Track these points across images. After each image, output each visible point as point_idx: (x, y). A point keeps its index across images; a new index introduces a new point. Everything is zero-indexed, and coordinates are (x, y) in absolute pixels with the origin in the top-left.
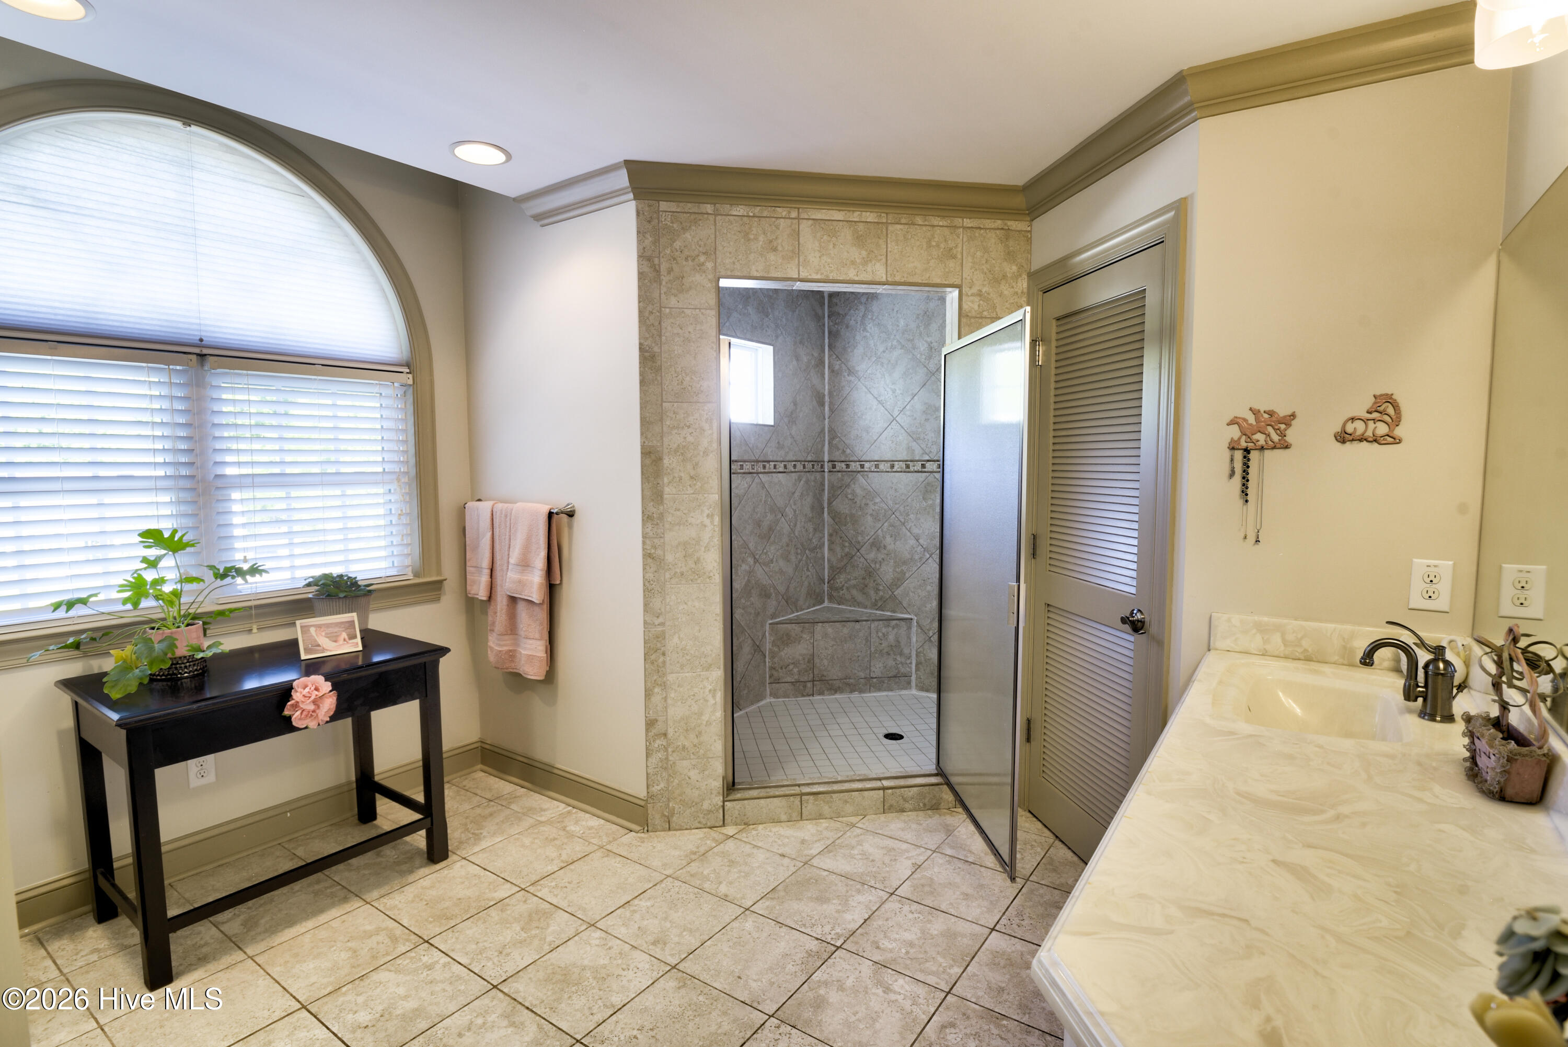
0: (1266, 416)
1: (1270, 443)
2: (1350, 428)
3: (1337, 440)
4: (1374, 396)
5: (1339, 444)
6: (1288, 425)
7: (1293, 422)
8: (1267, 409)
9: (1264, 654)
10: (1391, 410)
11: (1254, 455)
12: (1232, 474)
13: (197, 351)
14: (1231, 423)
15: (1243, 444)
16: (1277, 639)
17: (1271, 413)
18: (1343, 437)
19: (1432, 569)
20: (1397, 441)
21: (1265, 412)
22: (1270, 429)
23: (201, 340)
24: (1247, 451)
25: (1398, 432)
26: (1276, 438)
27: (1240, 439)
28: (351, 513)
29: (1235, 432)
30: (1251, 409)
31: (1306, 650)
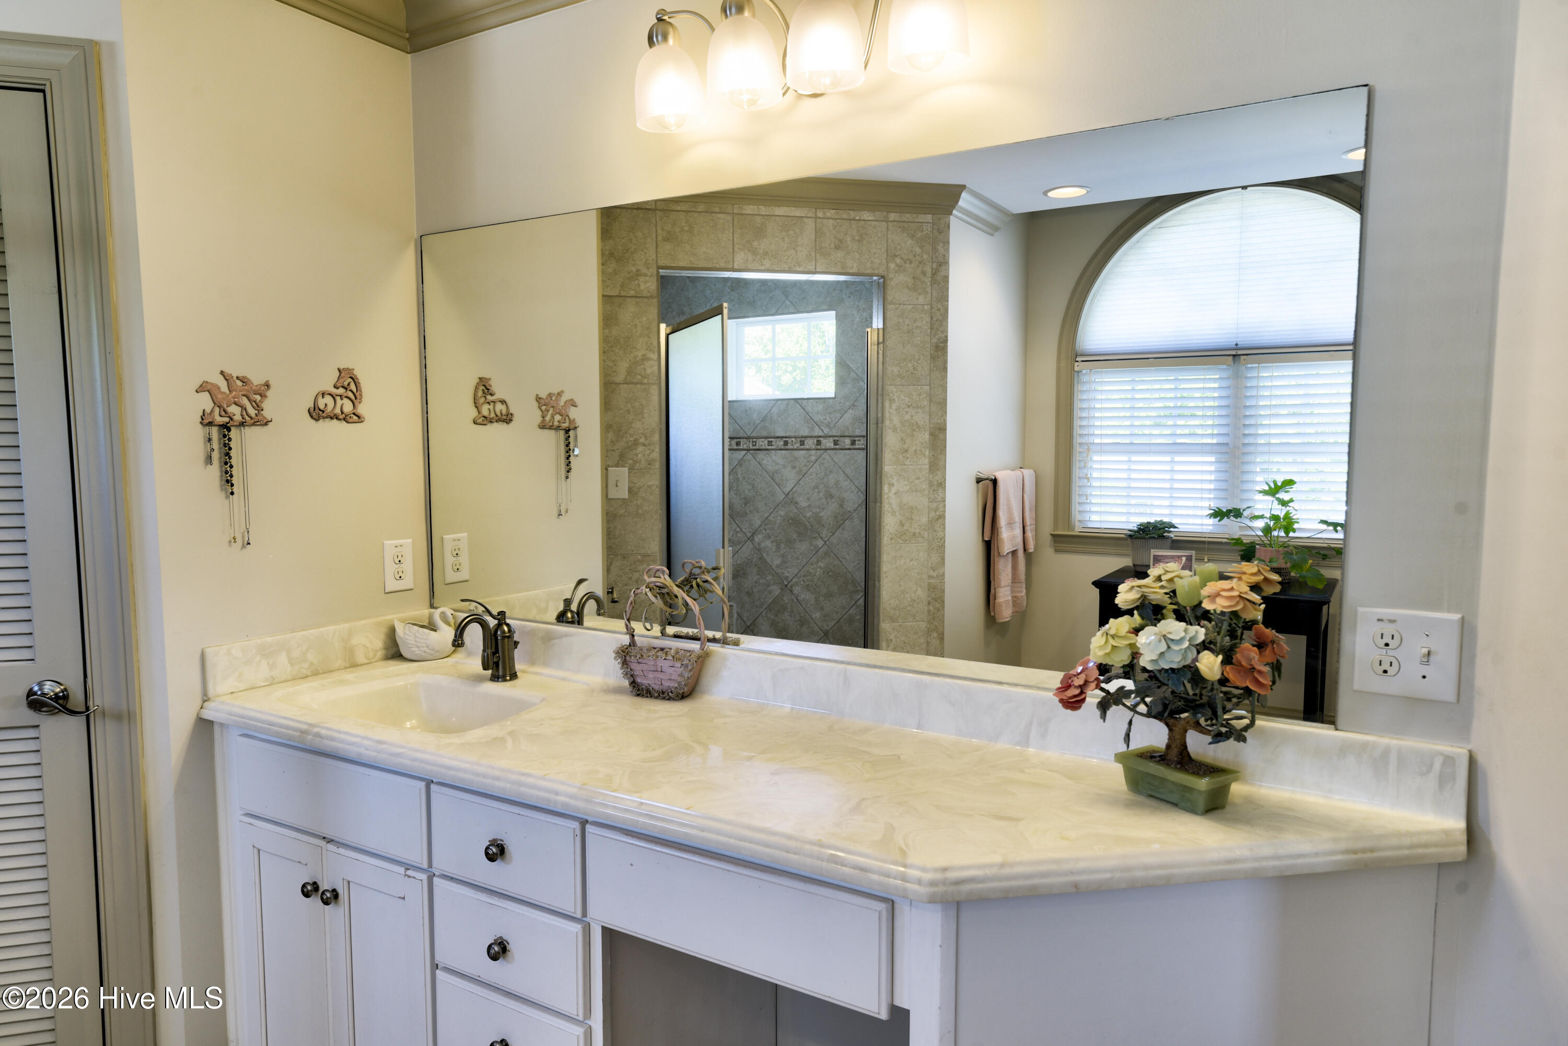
0: (239, 383)
1: (248, 418)
2: (321, 403)
3: (312, 417)
4: (339, 369)
5: (313, 421)
6: (263, 396)
7: (269, 393)
8: (240, 375)
9: (272, 682)
10: (353, 387)
11: (234, 433)
12: (209, 460)
13: (1234, 353)
14: (201, 389)
15: (220, 420)
16: (283, 659)
17: (244, 380)
18: (316, 413)
19: (399, 549)
20: (360, 418)
21: (237, 378)
22: (245, 401)
23: (1237, 345)
24: (226, 427)
25: (361, 410)
26: (252, 412)
27: (212, 411)
28: (1134, 476)
29: (205, 402)
30: (222, 373)
31: (312, 664)
